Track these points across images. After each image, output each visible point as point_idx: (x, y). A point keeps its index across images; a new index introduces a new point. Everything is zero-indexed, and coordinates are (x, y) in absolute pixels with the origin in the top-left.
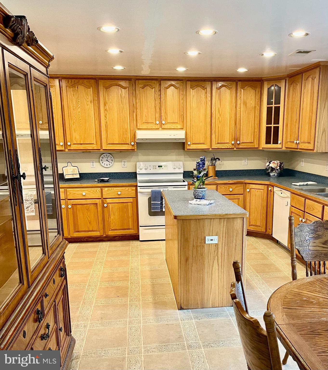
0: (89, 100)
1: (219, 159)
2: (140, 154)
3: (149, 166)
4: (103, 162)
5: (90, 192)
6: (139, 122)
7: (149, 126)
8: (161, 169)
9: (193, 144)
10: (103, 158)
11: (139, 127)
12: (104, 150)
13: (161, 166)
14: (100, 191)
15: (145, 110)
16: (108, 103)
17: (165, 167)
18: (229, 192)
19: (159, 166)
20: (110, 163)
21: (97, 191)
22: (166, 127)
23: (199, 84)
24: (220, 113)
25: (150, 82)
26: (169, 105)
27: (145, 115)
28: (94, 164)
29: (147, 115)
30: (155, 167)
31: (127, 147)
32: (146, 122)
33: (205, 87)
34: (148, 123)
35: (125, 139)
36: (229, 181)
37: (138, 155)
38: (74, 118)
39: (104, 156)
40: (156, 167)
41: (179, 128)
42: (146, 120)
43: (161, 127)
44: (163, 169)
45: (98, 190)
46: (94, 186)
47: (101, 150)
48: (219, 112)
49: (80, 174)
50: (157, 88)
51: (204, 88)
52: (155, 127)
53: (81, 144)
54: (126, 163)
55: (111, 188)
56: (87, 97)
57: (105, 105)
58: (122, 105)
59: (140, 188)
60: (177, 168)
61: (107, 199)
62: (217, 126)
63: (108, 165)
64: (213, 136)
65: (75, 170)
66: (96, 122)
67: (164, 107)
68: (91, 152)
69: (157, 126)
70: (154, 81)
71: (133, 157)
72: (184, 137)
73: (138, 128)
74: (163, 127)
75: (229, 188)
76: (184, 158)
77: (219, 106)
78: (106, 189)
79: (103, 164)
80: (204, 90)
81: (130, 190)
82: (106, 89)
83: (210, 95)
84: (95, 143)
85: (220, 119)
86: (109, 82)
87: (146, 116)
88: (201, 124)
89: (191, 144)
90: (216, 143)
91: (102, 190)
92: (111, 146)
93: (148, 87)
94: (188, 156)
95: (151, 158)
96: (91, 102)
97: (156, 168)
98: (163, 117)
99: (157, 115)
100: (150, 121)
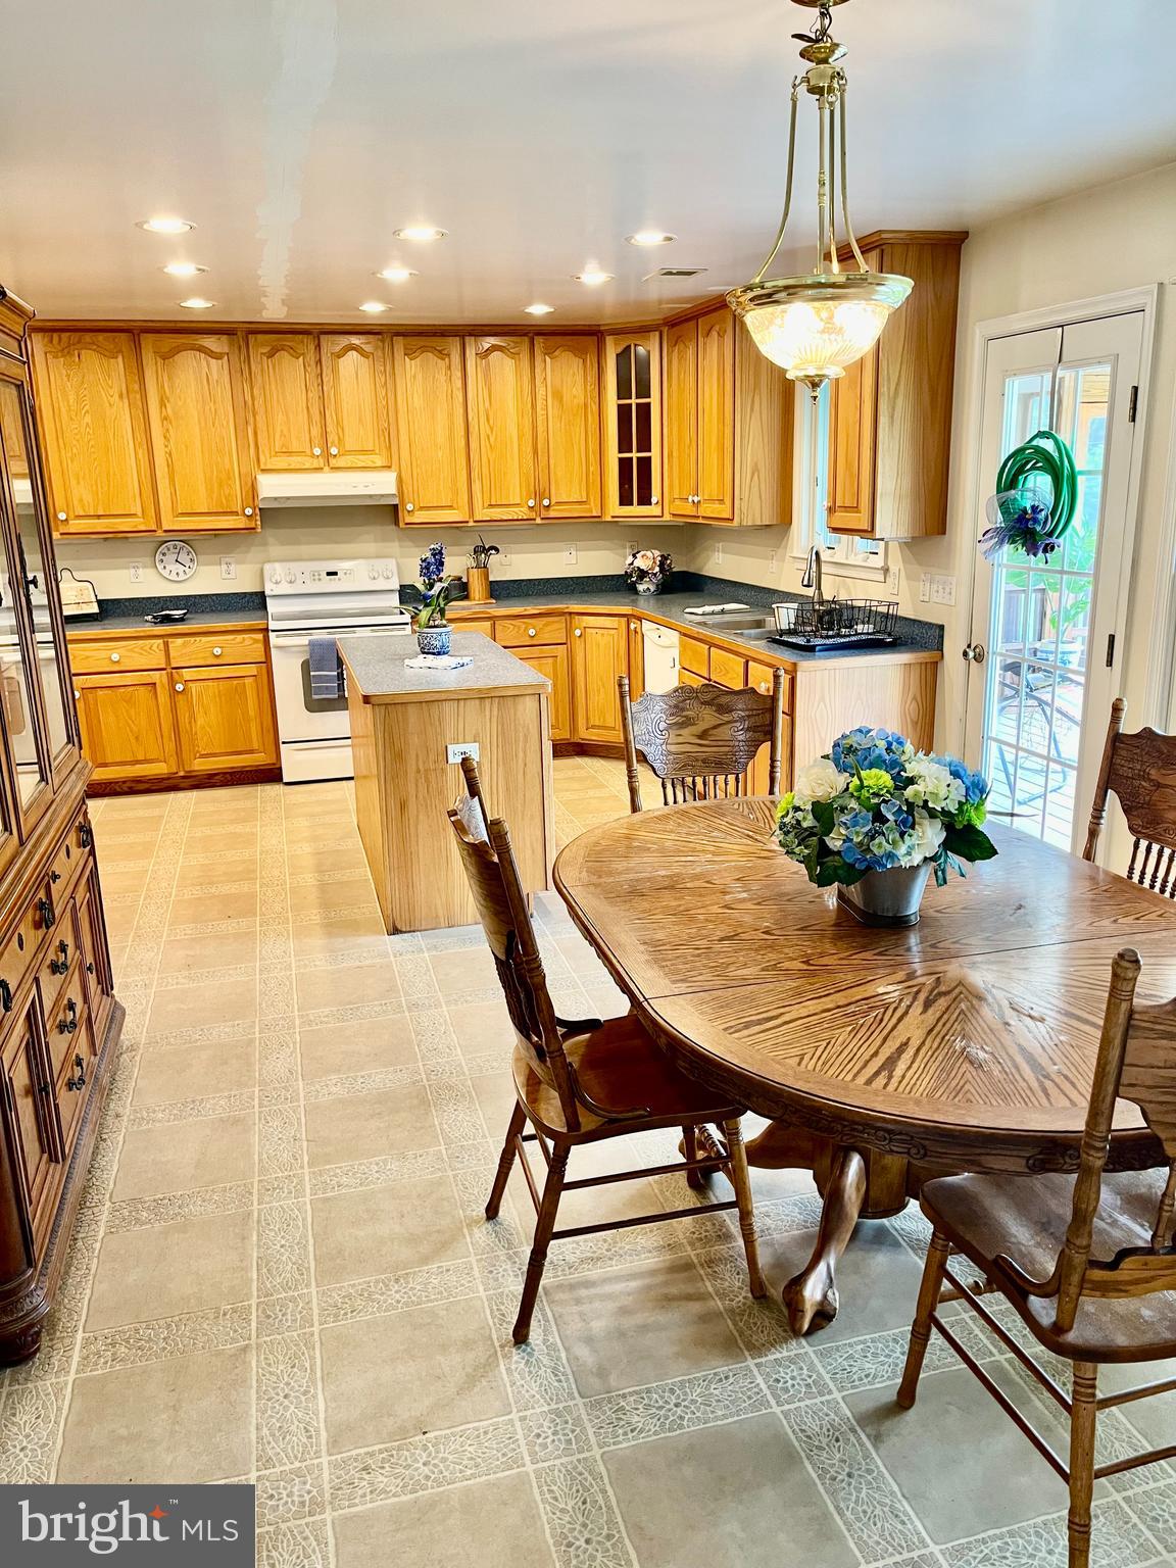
0: (115, 392)
1: (497, 550)
2: (271, 540)
3: (299, 575)
4: (165, 567)
5: (132, 650)
6: (263, 451)
7: (295, 461)
8: (334, 579)
9: (421, 508)
10: (164, 554)
11: (265, 464)
12: (166, 531)
13: (335, 574)
14: (162, 646)
15: (280, 418)
16: (172, 400)
17: (345, 573)
18: (528, 638)
19: (329, 574)
20: (187, 569)
21: (154, 648)
22: (341, 462)
23: (428, 344)
24: (491, 422)
25: (289, 341)
26: (347, 403)
27: (282, 431)
28: (140, 571)
29: (285, 432)
30: (317, 577)
31: (232, 522)
32: (284, 450)
33: (446, 352)
34: (289, 453)
35: (227, 500)
36: (525, 610)
37: (265, 544)
38: (74, 442)
39: (169, 550)
40: (319, 575)
41: (379, 464)
42: (283, 445)
43: (328, 462)
44: (339, 579)
45: (156, 645)
46: (142, 634)
47: (160, 533)
48: (488, 420)
49: (100, 603)
50: (311, 356)
51: (443, 354)
52: (315, 464)
53: (99, 517)
54: (232, 567)
55: (192, 639)
56: (110, 383)
57: (162, 404)
58: (212, 405)
59: (277, 636)
60: (381, 578)
61: (184, 670)
62: (484, 459)
63: (181, 573)
64: (476, 487)
65: (88, 592)
66: (140, 452)
67: (333, 407)
68: (130, 540)
69: (316, 461)
70: (301, 336)
71: (253, 549)
72: (393, 490)
73: (262, 467)
74: (333, 462)
75: (526, 629)
76: (401, 547)
77: (487, 404)
78: (180, 641)
79: (165, 573)
80: (443, 359)
81: (247, 642)
82: (164, 359)
83: (459, 374)
84: (139, 513)
85: (492, 439)
86: (171, 341)
87: (282, 434)
88: (440, 454)
89: (417, 507)
90: (486, 505)
91: (166, 645)
92: (190, 521)
93: (286, 353)
94: (410, 544)
95: (305, 549)
96: (121, 396)
97: (319, 580)
98: (332, 437)
99: (316, 431)
100: (295, 447)
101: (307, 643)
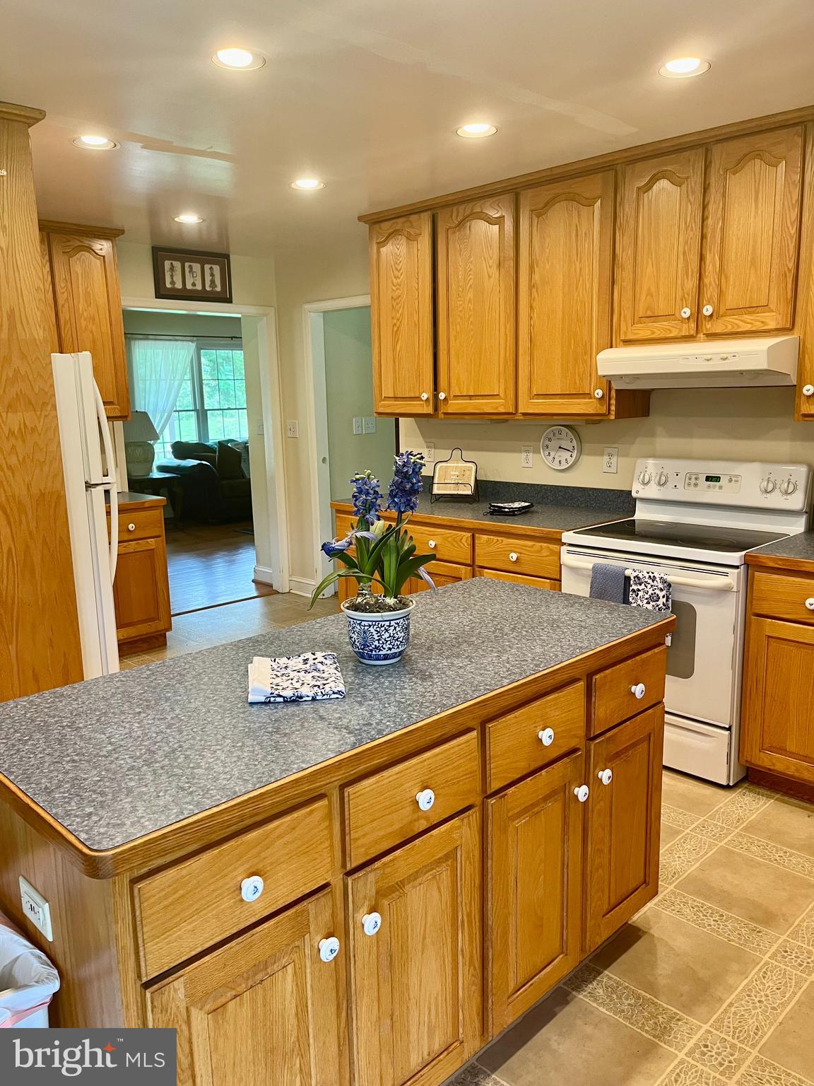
0: (494, 262)
3: (671, 476)
4: (549, 453)
5: (446, 539)
6: (625, 317)
7: (659, 328)
8: (714, 487)
10: (549, 440)
11: (625, 334)
12: (524, 414)
13: (717, 479)
14: (470, 540)
15: (649, 270)
16: (540, 265)
17: (730, 481)
19: (708, 479)
20: (568, 457)
22: (718, 327)
25: (672, 163)
26: (738, 239)
27: (649, 289)
29: (653, 289)
30: (693, 481)
31: (584, 407)
32: (649, 313)
34: (654, 317)
35: (581, 379)
38: (459, 320)
40: (696, 479)
41: (773, 326)
42: (649, 307)
43: (698, 329)
45: (465, 538)
46: (455, 524)
47: (521, 417)
49: (480, 484)
50: (696, 181)
52: (680, 330)
53: (470, 397)
54: (614, 459)
55: (495, 538)
56: (492, 252)
57: (532, 270)
58: (578, 263)
59: (569, 552)
60: (777, 492)
65: (467, 473)
67: (717, 248)
69: (685, 326)
70: (685, 154)
73: (623, 337)
74: (709, 327)
78: (485, 537)
79: (549, 460)
81: (545, 553)
82: (538, 217)
84: (503, 394)
86: (546, 193)
87: (649, 294)
91: (473, 536)
92: (542, 404)
93: (666, 181)
97: (696, 485)
98: (710, 291)
99: (691, 284)
100: (662, 308)
101: (590, 566)
